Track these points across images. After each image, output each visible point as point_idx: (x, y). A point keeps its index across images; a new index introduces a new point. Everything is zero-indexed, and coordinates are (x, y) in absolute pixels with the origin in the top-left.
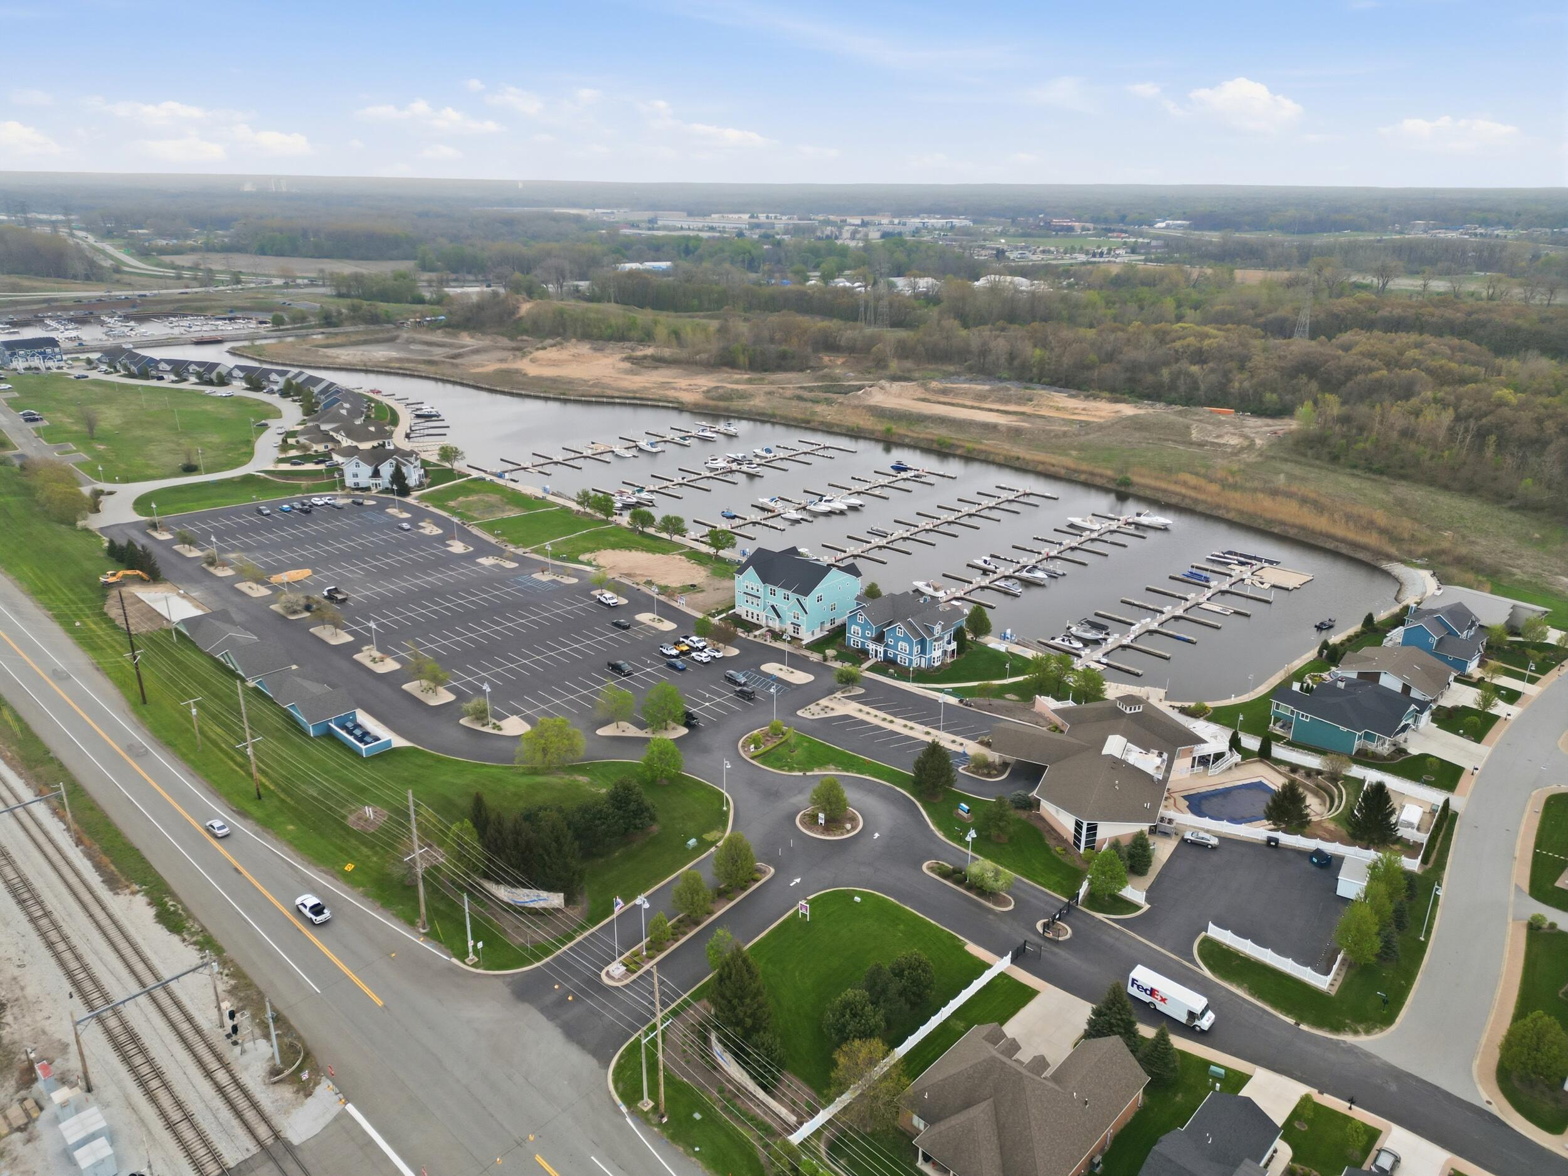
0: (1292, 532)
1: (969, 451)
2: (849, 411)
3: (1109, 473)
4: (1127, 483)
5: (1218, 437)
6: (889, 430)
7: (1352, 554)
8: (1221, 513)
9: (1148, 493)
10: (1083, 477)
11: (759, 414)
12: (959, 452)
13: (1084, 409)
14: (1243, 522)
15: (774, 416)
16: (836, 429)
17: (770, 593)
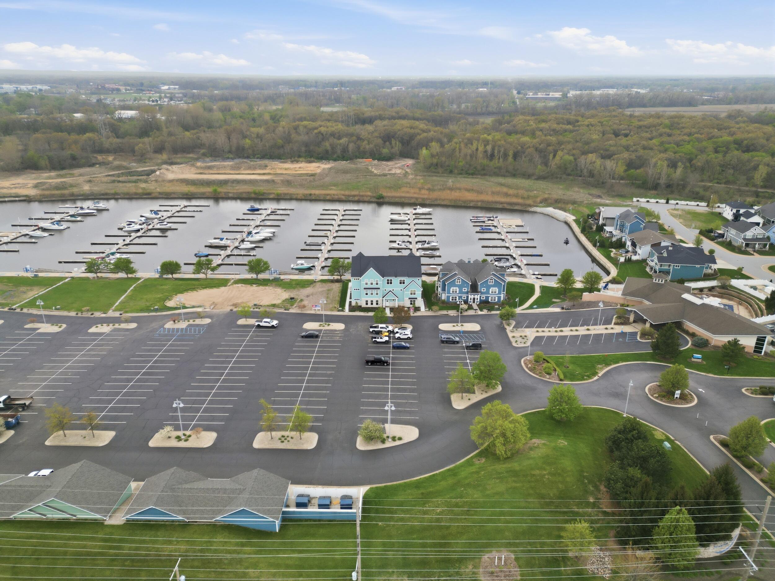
0: (479, 204)
1: (278, 195)
2: (167, 184)
3: (369, 194)
4: (381, 197)
5: (390, 170)
6: (215, 191)
7: (512, 208)
8: (438, 202)
9: (397, 200)
10: (356, 198)
11: (103, 194)
12: (271, 196)
13: (300, 168)
14: (453, 204)
15: (116, 194)
16: (173, 196)
17: (388, 283)
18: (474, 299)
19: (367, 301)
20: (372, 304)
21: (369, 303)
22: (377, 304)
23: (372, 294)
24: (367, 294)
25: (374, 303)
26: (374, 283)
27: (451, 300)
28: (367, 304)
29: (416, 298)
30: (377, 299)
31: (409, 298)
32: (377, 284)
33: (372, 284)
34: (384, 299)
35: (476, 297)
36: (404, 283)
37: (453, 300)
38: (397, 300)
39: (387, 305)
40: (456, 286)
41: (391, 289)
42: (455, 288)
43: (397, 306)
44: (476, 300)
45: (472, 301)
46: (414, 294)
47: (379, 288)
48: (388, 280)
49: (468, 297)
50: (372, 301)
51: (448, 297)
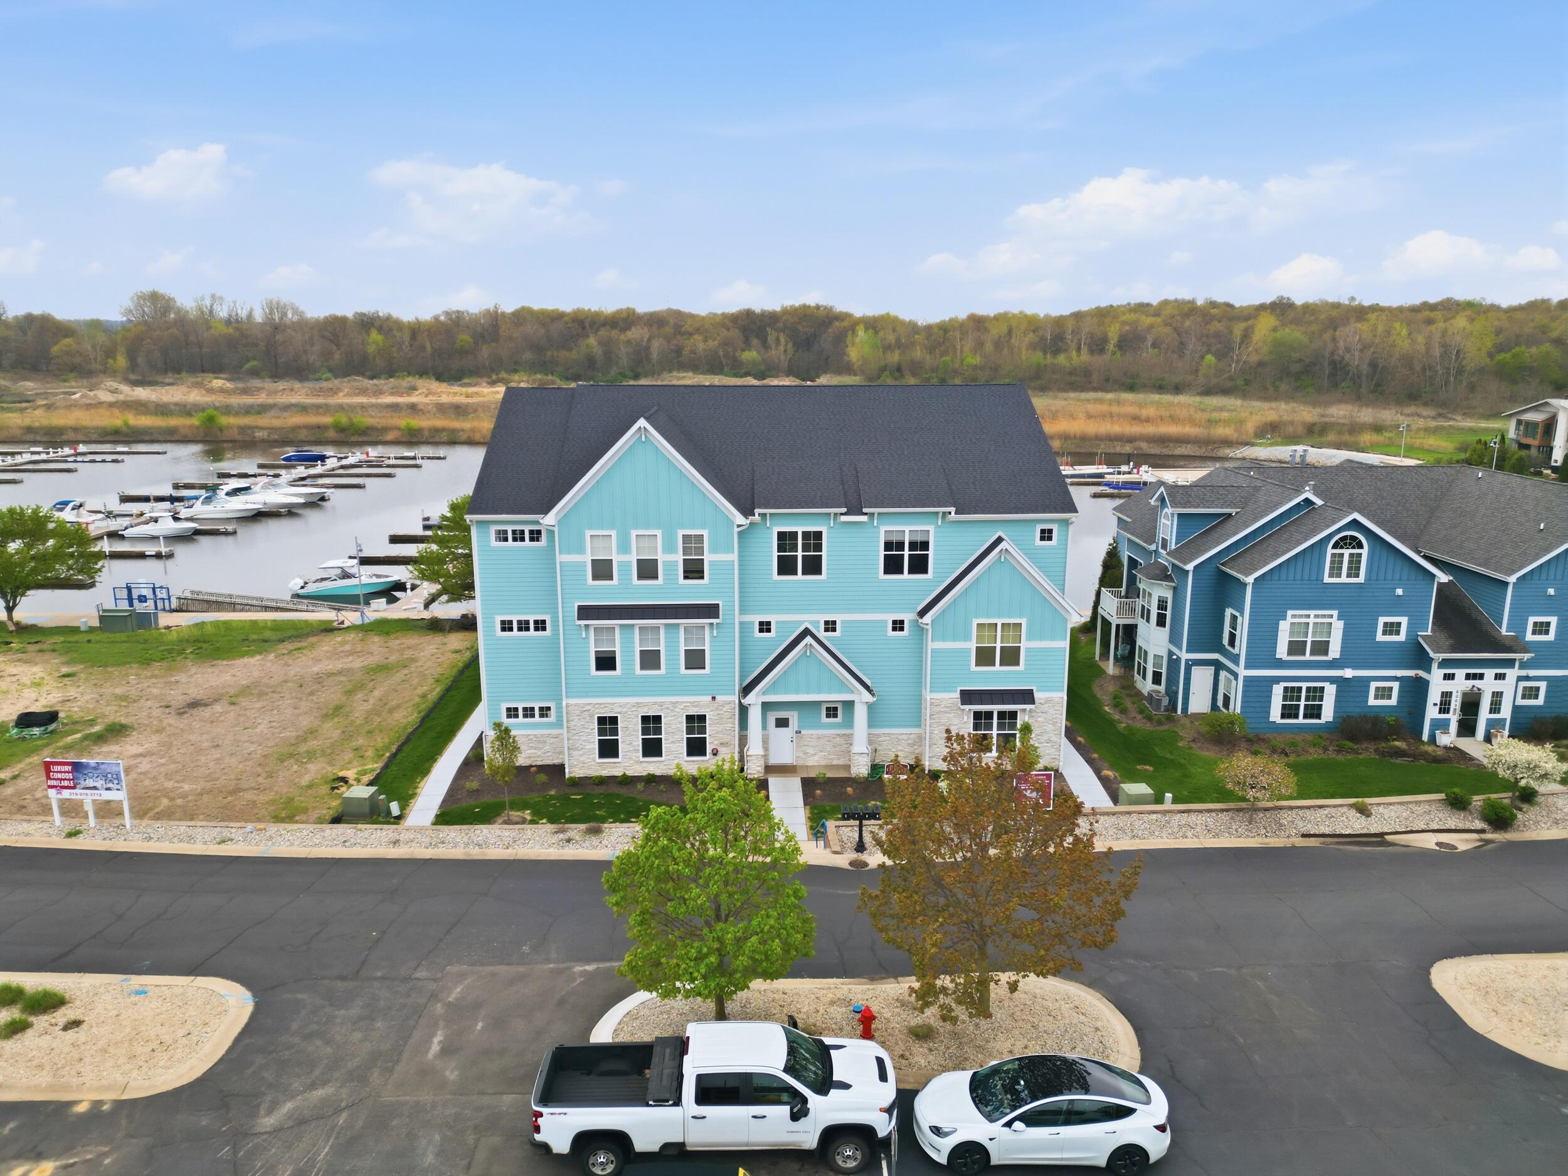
17: (786, 567)
18: (1471, 705)
19: (608, 724)
20: (652, 748)
21: (630, 738)
22: (696, 747)
23: (650, 660)
24: (606, 662)
25: (674, 738)
26: (671, 560)
27: (1275, 715)
28: (609, 749)
29: (1026, 697)
30: (698, 704)
31: (967, 697)
32: (694, 570)
33: (647, 570)
34: (754, 699)
35: (1488, 685)
36: (919, 565)
37: (1289, 712)
38: (860, 714)
39: (783, 754)
40: (1323, 598)
41: (815, 620)
42: (1313, 616)
43: (861, 768)
44: (1484, 714)
45: (1454, 718)
46: (1011, 656)
47: (711, 611)
48: (786, 540)
49: (1416, 691)
50: (651, 723)
51: (1258, 691)
